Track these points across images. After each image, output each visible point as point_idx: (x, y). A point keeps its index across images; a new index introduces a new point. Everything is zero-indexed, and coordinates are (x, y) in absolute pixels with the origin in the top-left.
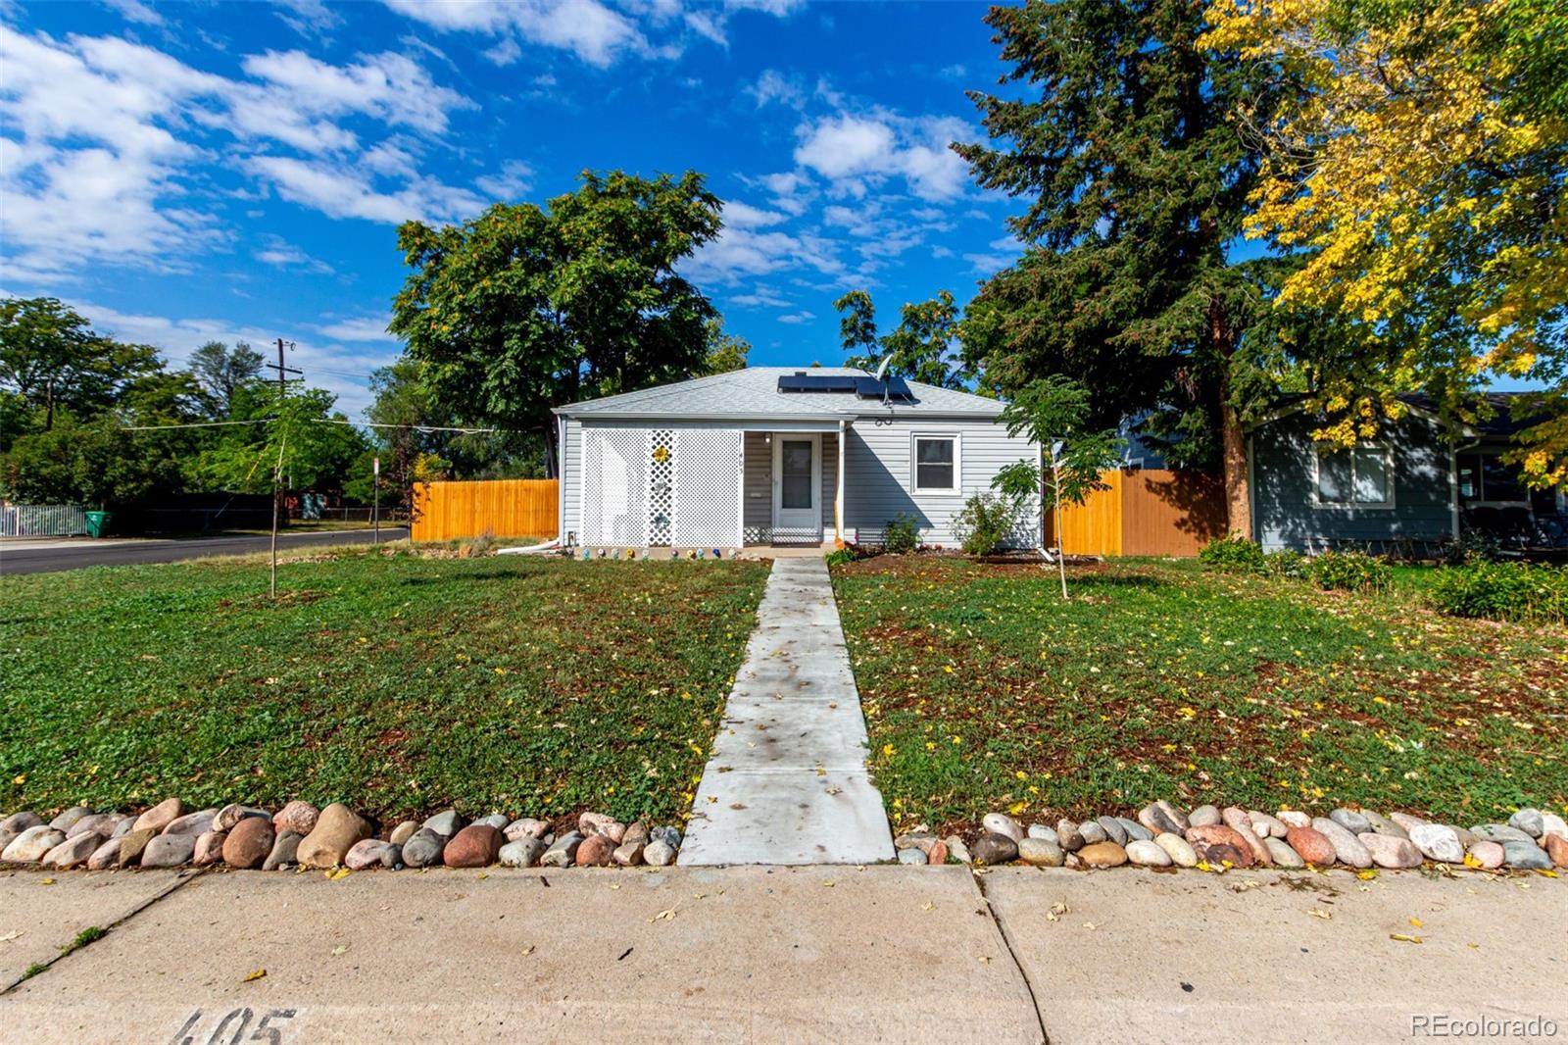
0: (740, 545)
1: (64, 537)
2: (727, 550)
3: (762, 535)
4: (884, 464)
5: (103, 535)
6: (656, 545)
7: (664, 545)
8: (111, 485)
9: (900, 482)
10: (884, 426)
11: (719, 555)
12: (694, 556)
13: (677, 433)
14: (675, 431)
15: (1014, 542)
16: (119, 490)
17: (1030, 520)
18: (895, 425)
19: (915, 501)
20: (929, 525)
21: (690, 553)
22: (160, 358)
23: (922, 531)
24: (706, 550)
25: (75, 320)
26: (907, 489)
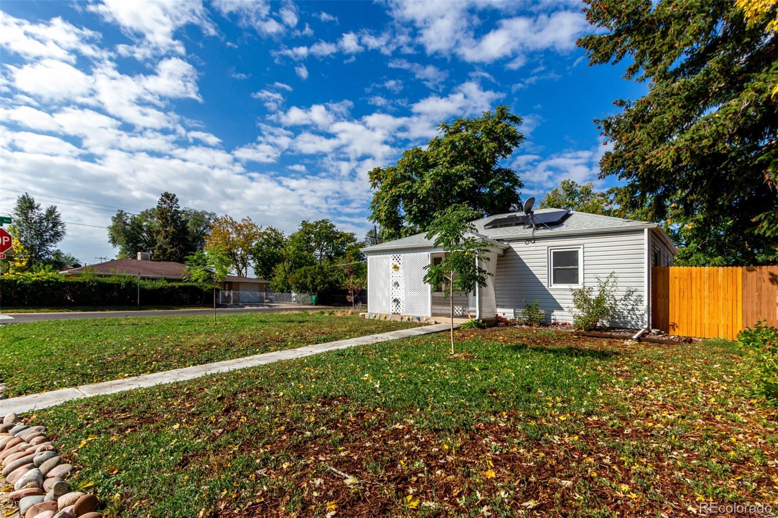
0: (429, 315)
1: (306, 305)
2: (423, 317)
3: (464, 311)
4: (531, 269)
5: (316, 305)
6: (395, 313)
7: (398, 313)
8: (316, 286)
9: (541, 280)
10: (530, 244)
11: (419, 320)
12: (409, 319)
13: (402, 256)
14: (402, 255)
15: (626, 323)
16: (318, 288)
17: (639, 307)
18: (538, 243)
19: (551, 292)
20: (561, 309)
21: (407, 318)
22: (355, 237)
23: (556, 313)
24: (414, 317)
25: (332, 226)
26: (545, 285)
